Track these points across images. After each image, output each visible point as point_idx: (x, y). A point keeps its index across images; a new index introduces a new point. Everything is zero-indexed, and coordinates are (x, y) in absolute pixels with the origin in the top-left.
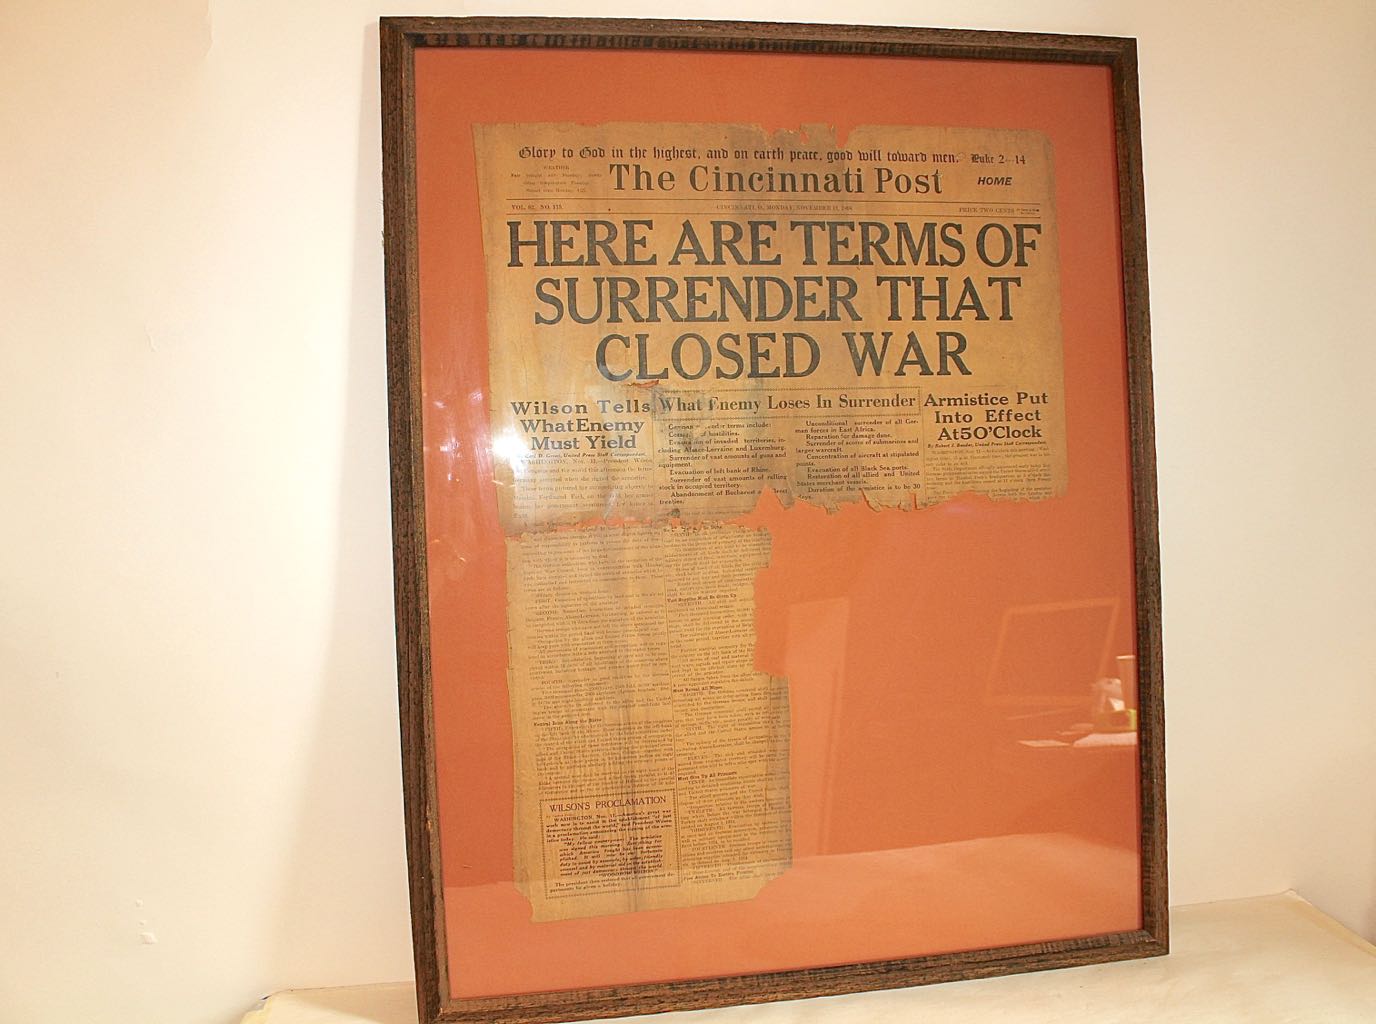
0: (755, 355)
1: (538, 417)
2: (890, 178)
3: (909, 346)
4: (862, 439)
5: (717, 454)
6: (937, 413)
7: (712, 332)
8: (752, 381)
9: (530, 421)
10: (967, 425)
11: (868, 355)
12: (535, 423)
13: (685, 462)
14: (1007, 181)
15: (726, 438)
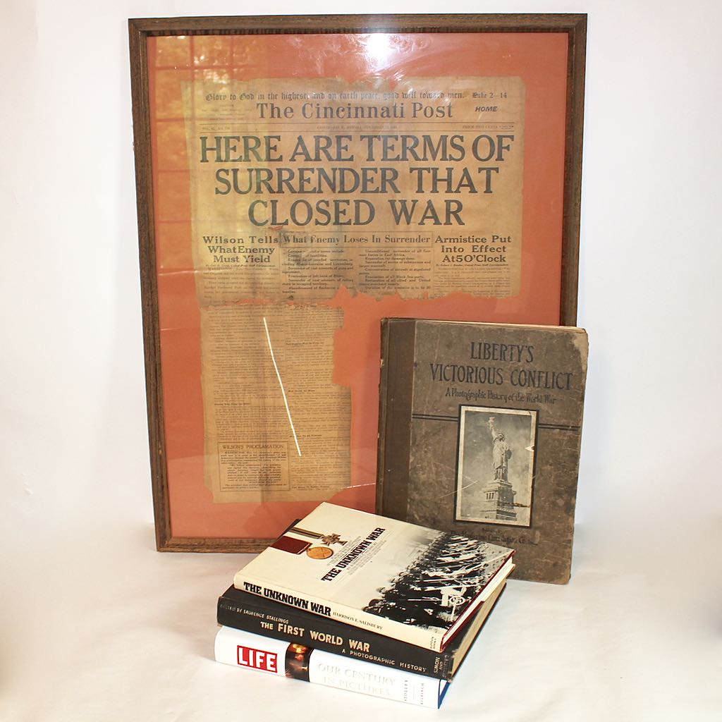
0: (337, 212)
1: (217, 245)
2: (421, 109)
3: (427, 209)
4: (397, 261)
5: (316, 266)
6: (443, 246)
7: (313, 200)
8: (336, 227)
9: (213, 247)
10: (460, 254)
11: (403, 213)
12: (215, 248)
13: (296, 270)
14: (494, 109)
15: (320, 258)
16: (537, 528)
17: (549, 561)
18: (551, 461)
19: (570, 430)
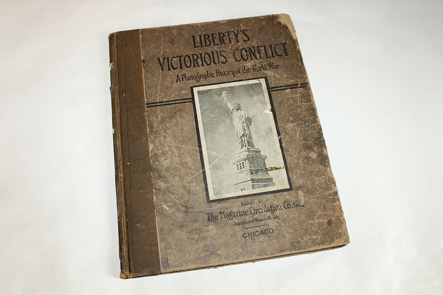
16: (298, 188)
17: (321, 220)
18: (291, 119)
19: (300, 87)
